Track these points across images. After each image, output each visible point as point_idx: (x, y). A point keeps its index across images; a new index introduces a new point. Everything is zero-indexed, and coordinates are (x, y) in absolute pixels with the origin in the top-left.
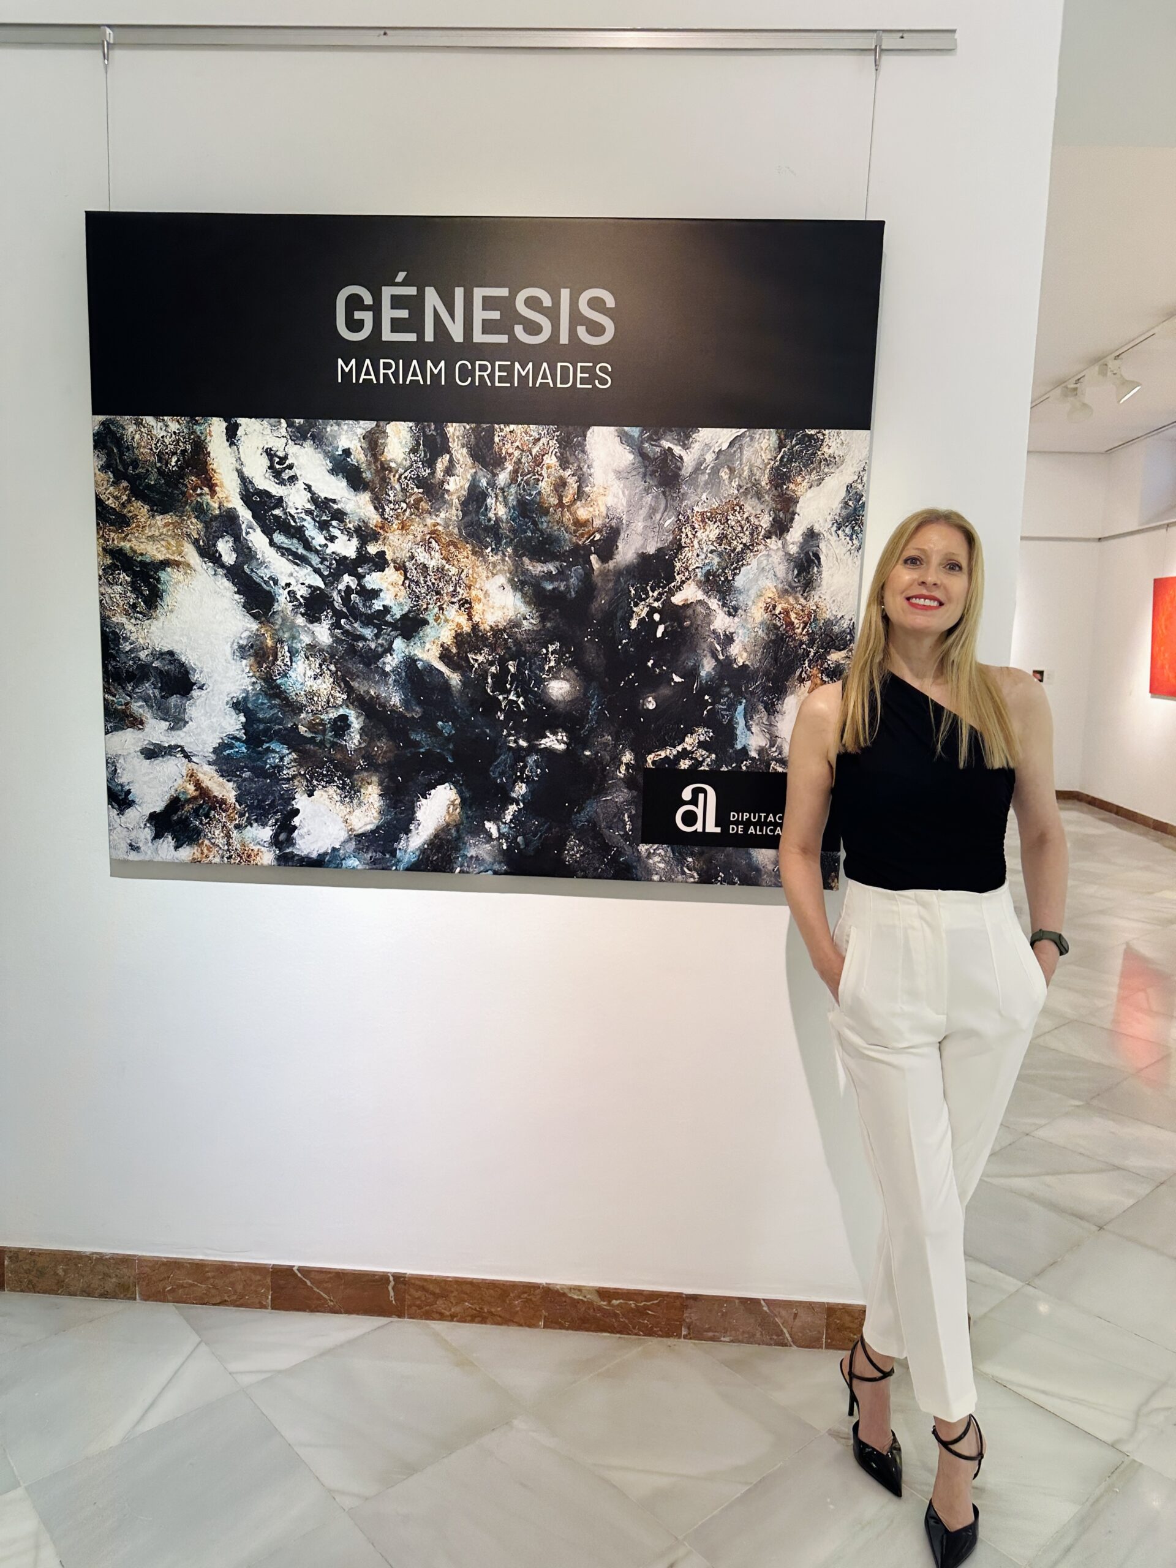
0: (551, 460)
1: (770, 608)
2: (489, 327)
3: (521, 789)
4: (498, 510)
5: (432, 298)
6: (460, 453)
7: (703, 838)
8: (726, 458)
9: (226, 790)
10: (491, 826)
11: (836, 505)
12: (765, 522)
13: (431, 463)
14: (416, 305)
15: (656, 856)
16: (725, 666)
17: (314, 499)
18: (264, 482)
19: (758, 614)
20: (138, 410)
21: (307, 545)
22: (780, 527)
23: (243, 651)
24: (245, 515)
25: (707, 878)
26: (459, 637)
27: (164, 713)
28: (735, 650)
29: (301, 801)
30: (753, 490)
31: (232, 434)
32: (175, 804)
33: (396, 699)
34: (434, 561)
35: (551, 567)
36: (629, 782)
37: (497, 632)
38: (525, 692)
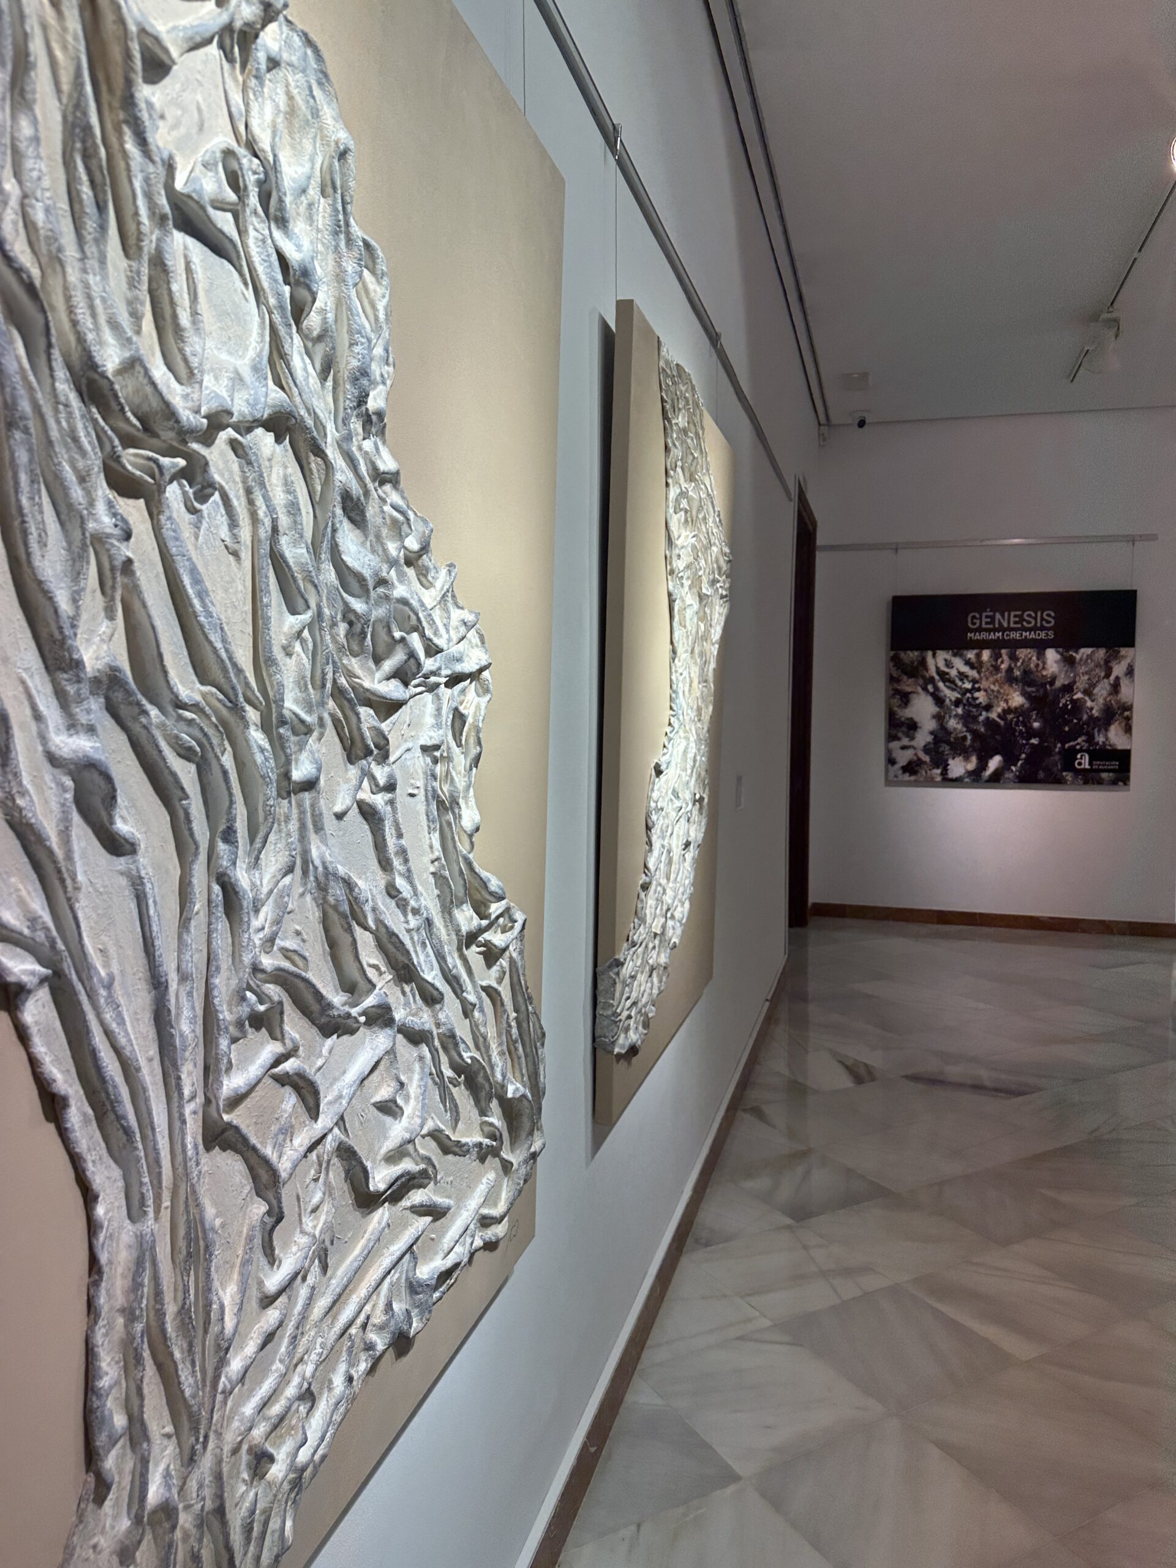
0: (1034, 658)
1: (1105, 699)
2: (1015, 623)
3: (1023, 756)
4: (1017, 673)
5: (998, 616)
6: (1005, 657)
7: (1085, 770)
8: (1089, 657)
9: (927, 759)
10: (1013, 768)
11: (1125, 669)
12: (1103, 674)
13: (996, 660)
14: (993, 618)
15: (1068, 776)
16: (1091, 717)
17: (959, 672)
18: (944, 668)
19: (1101, 701)
20: (905, 649)
21: (956, 685)
22: (1107, 676)
23: (934, 717)
24: (937, 677)
25: (1086, 782)
26: (1004, 710)
27: (908, 736)
28: (1094, 712)
29: (950, 762)
30: (1098, 665)
31: (934, 655)
32: (910, 763)
33: (982, 730)
34: (996, 688)
35: (1034, 689)
36: (1059, 752)
37: (1016, 708)
38: (1025, 726)
